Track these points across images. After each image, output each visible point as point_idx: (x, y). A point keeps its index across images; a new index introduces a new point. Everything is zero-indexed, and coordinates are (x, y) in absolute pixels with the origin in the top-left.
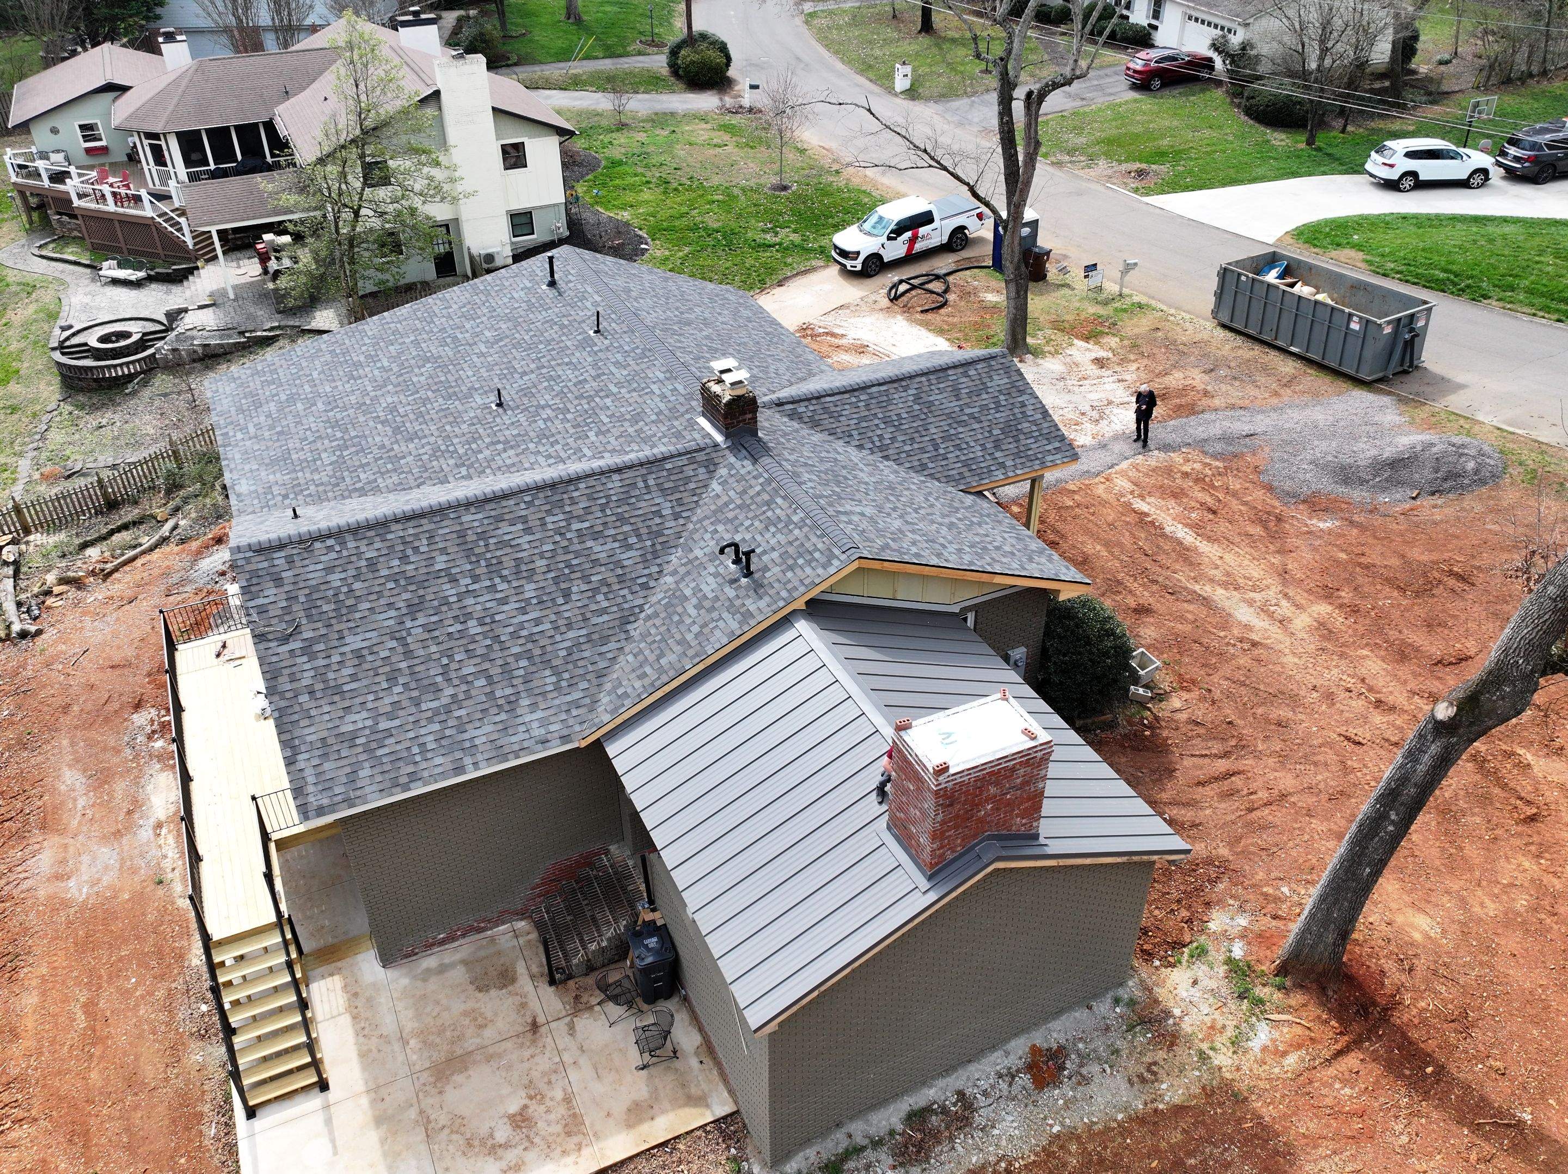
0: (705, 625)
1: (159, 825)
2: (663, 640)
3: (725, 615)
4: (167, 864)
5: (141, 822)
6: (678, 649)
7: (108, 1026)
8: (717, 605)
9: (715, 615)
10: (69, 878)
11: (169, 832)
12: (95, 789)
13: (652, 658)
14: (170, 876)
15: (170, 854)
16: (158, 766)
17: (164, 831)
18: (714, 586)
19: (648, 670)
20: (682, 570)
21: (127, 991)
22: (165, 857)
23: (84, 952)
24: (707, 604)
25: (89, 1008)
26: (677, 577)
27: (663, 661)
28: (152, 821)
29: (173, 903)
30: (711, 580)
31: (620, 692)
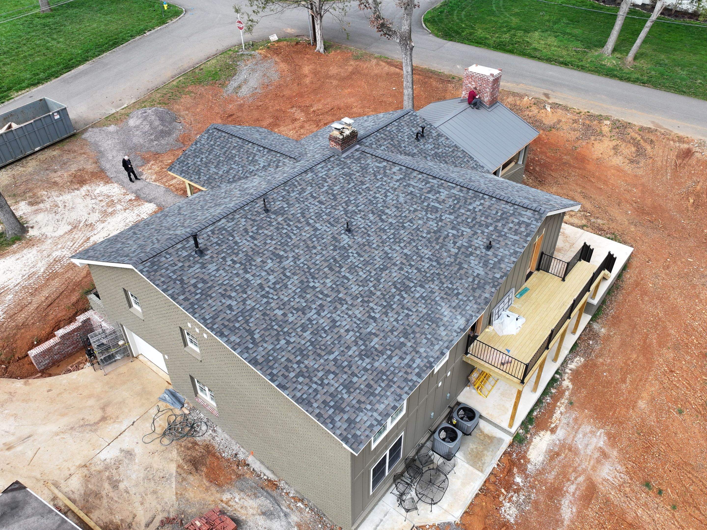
0: (445, 146)
1: (553, 431)
2: (453, 157)
3: (440, 141)
4: (563, 409)
5: (558, 442)
6: (456, 153)
7: (621, 366)
8: (436, 143)
9: (441, 144)
10: (600, 448)
11: (551, 423)
12: (561, 490)
13: (461, 159)
14: (567, 401)
15: (559, 412)
16: (529, 466)
17: (553, 426)
18: (429, 145)
19: (465, 160)
20: (424, 155)
21: (609, 373)
22: (561, 413)
23: (614, 404)
24: (437, 146)
25: (623, 381)
26: (427, 156)
27: (461, 156)
28: (554, 437)
29: (573, 389)
30: (426, 146)
31: (475, 166)
